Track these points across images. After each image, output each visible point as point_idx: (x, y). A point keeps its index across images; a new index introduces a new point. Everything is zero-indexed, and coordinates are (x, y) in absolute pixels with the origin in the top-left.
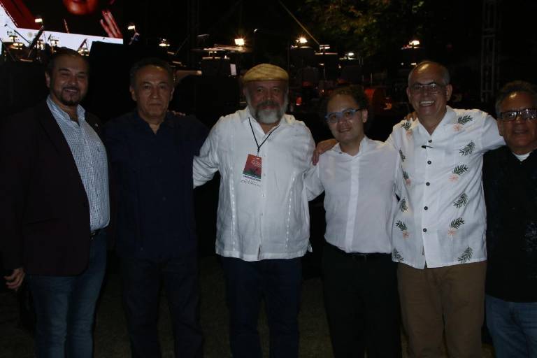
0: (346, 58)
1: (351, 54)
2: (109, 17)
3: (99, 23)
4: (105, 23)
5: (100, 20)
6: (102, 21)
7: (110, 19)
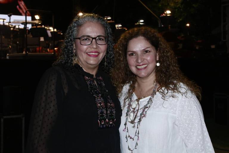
0: (138, 23)
1: (142, 21)
2: (22, 4)
3: (17, 8)
4: (20, 8)
5: (17, 5)
6: (18, 7)
7: (23, 5)
